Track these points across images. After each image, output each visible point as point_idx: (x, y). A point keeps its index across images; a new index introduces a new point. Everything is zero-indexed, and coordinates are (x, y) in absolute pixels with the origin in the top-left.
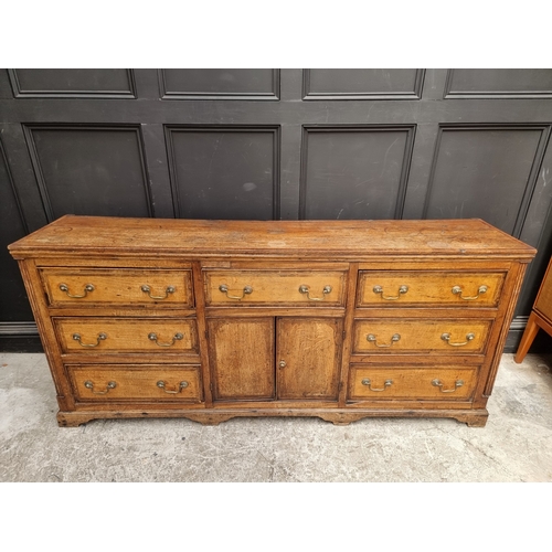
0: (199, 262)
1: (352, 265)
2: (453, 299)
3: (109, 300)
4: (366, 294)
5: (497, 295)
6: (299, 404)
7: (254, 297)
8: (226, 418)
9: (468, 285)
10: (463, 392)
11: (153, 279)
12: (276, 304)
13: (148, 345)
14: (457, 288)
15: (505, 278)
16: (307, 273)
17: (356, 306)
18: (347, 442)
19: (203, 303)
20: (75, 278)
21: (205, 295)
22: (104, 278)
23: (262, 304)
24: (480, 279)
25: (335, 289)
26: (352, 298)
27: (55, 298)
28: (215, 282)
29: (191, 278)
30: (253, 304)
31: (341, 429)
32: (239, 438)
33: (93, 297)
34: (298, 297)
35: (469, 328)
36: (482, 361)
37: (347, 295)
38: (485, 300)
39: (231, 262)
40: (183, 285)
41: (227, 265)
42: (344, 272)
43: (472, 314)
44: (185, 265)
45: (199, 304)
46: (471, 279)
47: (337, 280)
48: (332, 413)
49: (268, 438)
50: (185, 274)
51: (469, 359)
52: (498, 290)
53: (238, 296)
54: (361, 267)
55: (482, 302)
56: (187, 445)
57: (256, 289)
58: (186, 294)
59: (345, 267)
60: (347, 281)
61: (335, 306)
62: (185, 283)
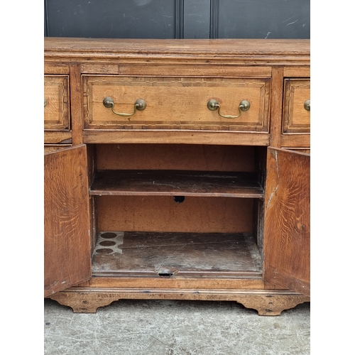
0: (78, 65)
1: (275, 72)
4: (296, 111)
6: (209, 282)
7: (147, 115)
8: (107, 301)
12: (178, 125)
16: (218, 82)
17: (283, 131)
18: (277, 331)
19: (81, 124)
21: (84, 111)
23: (159, 125)
25: (255, 104)
26: (277, 118)
28: (99, 92)
29: (68, 88)
30: (146, 126)
31: (271, 320)
32: (125, 325)
34: (206, 116)
37: (271, 114)
39: (120, 65)
40: (56, 97)
41: (114, 70)
42: (266, 80)
44: (61, 69)
45: (77, 124)
47: (257, 92)
48: (256, 296)
49: (166, 326)
50: (59, 81)
53: (127, 112)
54: (287, 73)
56: (54, 330)
57: (152, 103)
58: (60, 110)
59: (266, 73)
60: (270, 93)
61: (256, 129)
62: (59, 95)
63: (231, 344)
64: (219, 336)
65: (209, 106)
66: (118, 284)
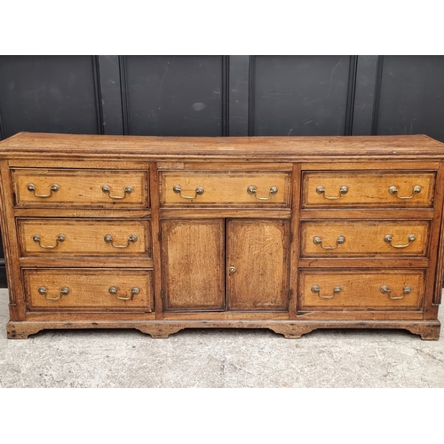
0: (155, 163)
1: (296, 166)
2: (391, 199)
3: (72, 200)
4: (310, 194)
5: (431, 195)
6: (249, 315)
7: (204, 198)
8: (176, 330)
9: (403, 185)
10: (412, 300)
11: (113, 179)
12: (227, 205)
13: (104, 248)
14: (393, 188)
15: (435, 178)
16: (255, 174)
17: (302, 208)
18: (298, 350)
19: (158, 204)
20: (43, 178)
21: (160, 195)
22: (69, 178)
23: (213, 205)
24: (413, 179)
25: (281, 190)
26: (297, 199)
27: (22, 198)
28: (170, 182)
29: (148, 179)
30: (204, 205)
31: (293, 342)
32: (189, 347)
33: (57, 197)
34: (246, 198)
35: (409, 229)
36: (426, 265)
37: (292, 196)
38: (421, 200)
39: (185, 163)
40: (140, 186)
41: (181, 166)
42: (288, 172)
43: (410, 214)
44: (143, 166)
45: (155, 204)
46: (405, 179)
47: (283, 181)
48: (283, 325)
49: (218, 347)
50: (142, 174)
51: (413, 263)
52: (432, 190)
53: (191, 196)
54: (304, 167)
55: (418, 202)
57: (207, 189)
58: (142, 195)
59: (288, 168)
60: (292, 182)
61: (282, 207)
62: (142, 184)
63: (265, 360)
64: (257, 354)
65: (248, 190)
66: (184, 317)
